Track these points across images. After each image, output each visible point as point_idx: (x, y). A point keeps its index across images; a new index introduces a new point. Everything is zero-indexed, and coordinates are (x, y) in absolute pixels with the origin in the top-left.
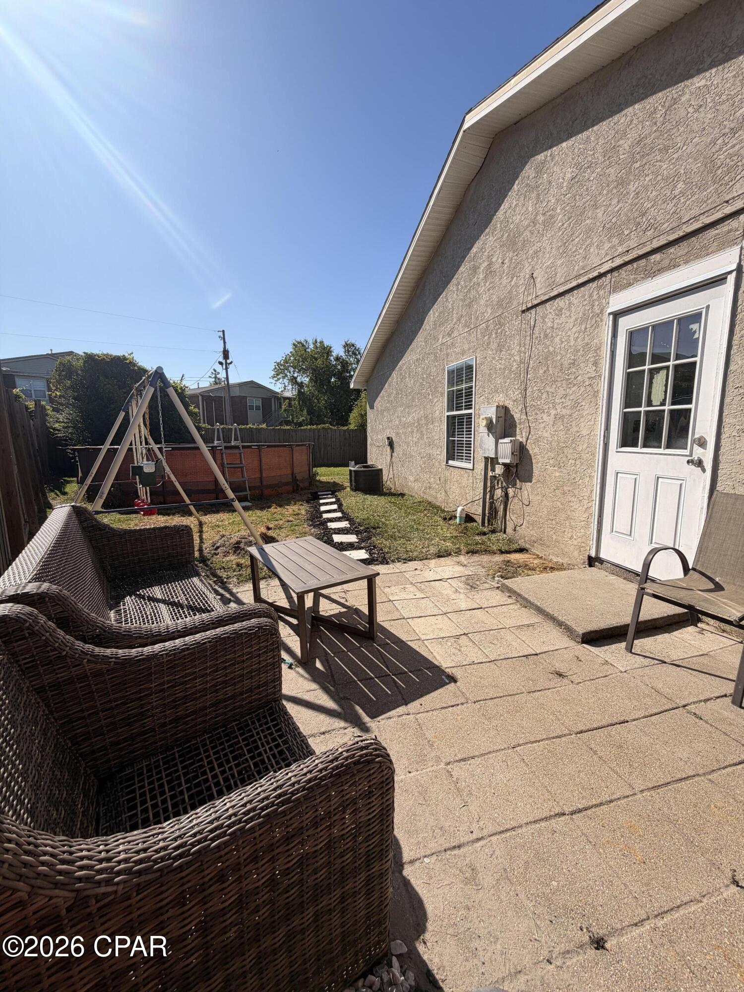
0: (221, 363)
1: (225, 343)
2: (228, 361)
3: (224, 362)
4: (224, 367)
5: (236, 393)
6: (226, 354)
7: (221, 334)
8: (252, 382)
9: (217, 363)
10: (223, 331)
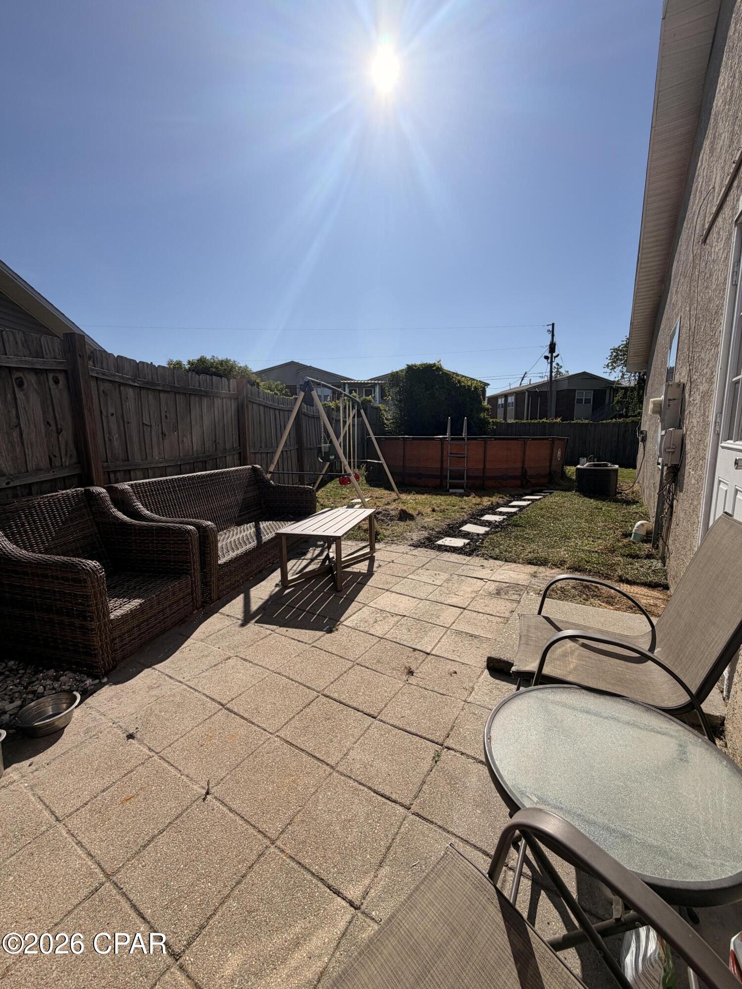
0: (546, 358)
1: (553, 336)
2: (554, 355)
3: (549, 355)
4: (549, 360)
5: (565, 386)
6: (552, 347)
7: (550, 328)
8: (584, 373)
9: (543, 358)
10: (553, 325)
